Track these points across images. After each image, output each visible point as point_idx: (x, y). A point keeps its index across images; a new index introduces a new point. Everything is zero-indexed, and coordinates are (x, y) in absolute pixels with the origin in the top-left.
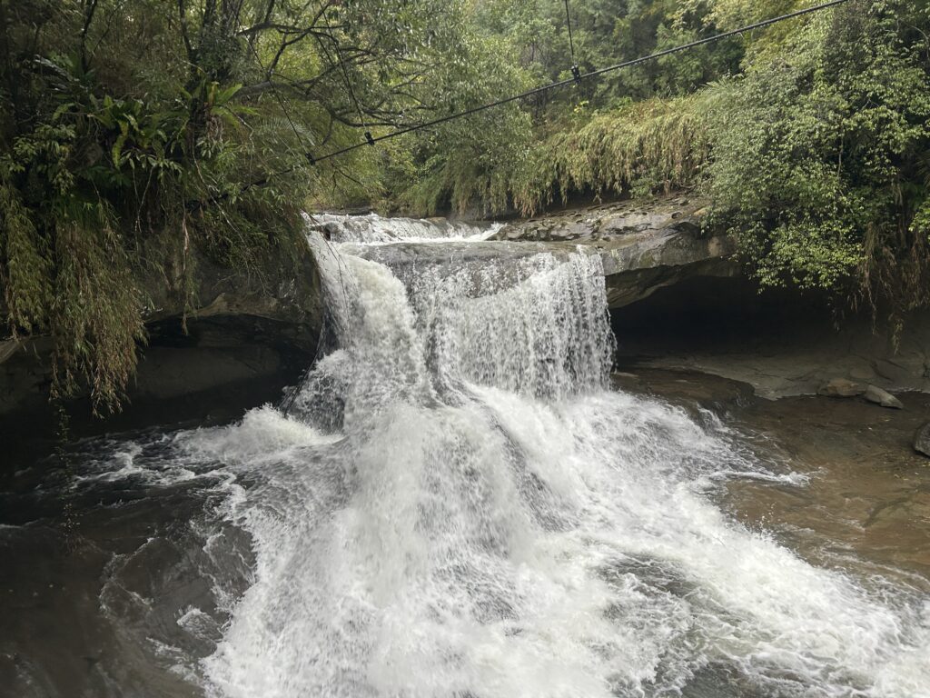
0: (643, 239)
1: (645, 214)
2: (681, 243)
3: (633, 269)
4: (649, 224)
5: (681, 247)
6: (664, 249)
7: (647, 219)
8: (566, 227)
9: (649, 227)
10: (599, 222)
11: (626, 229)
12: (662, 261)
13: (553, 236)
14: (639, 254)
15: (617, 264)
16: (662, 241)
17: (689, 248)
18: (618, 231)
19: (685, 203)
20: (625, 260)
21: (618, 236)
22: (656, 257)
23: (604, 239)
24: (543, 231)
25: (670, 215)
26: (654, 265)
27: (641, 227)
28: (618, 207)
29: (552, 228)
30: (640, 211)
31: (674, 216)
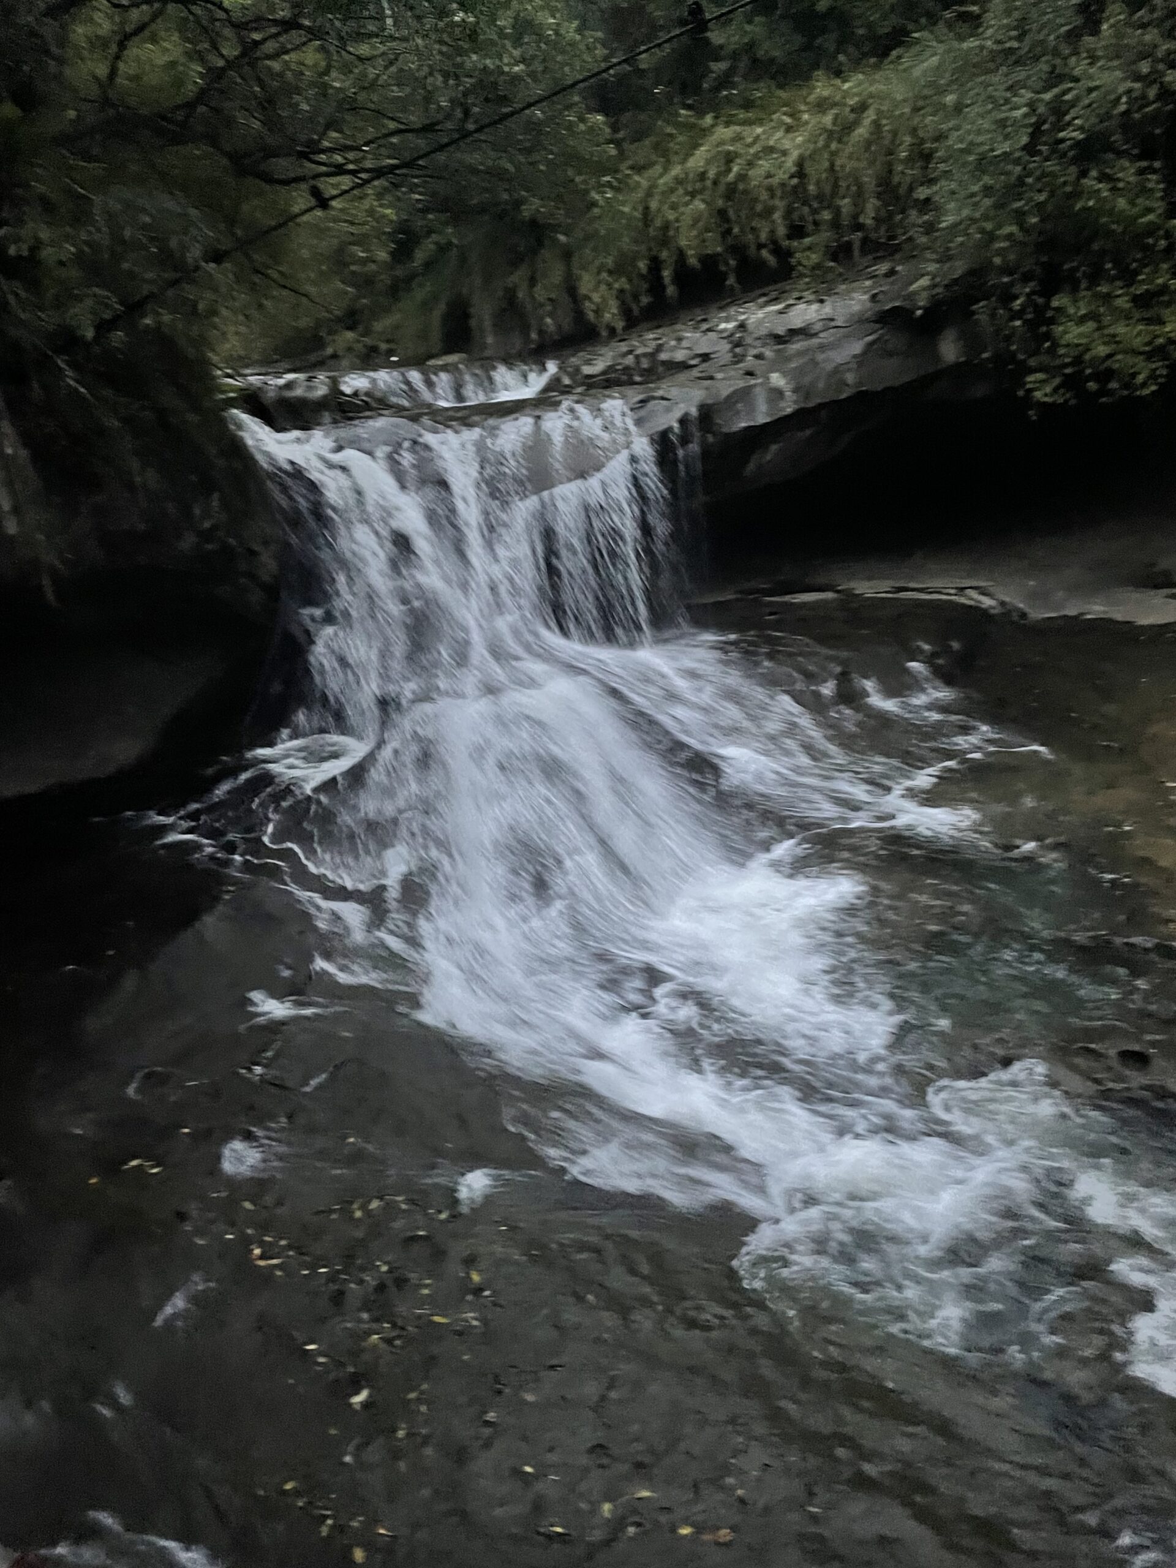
0: (822, 348)
1: (822, 301)
2: (889, 345)
3: (811, 405)
4: (832, 319)
5: (890, 354)
6: (861, 360)
7: (827, 310)
8: (685, 344)
9: (831, 324)
10: (742, 326)
11: (793, 332)
12: (861, 384)
13: (664, 363)
14: (818, 377)
15: (782, 399)
16: (858, 346)
17: (907, 354)
18: (778, 339)
19: (892, 273)
20: (796, 390)
21: (778, 347)
23: (755, 356)
24: (645, 355)
25: (867, 297)
26: (848, 392)
27: (817, 327)
28: (774, 294)
30: (812, 297)
31: (874, 297)
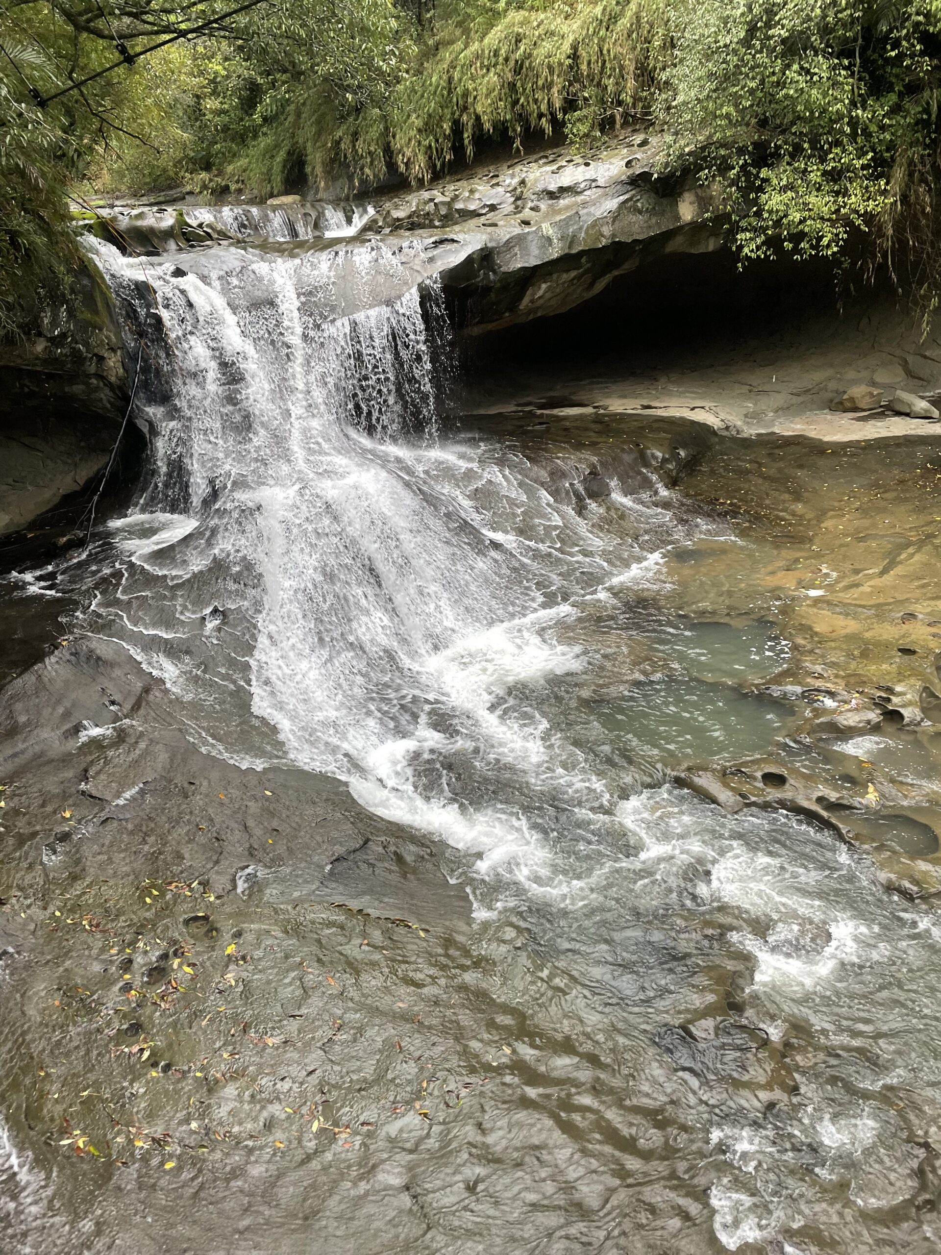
0: (585, 204)
1: (587, 164)
2: (639, 205)
3: (574, 251)
4: (594, 180)
5: (640, 212)
6: (616, 216)
7: (591, 172)
8: (477, 196)
10: (523, 182)
11: (562, 190)
12: (614, 235)
13: (457, 211)
15: (550, 245)
16: (612, 204)
17: (652, 212)
19: (644, 143)
20: (562, 239)
21: (550, 202)
22: (606, 231)
23: (532, 209)
25: (623, 163)
26: (604, 242)
27: (582, 186)
28: (550, 159)
29: (455, 198)
30: (581, 161)
31: (628, 164)
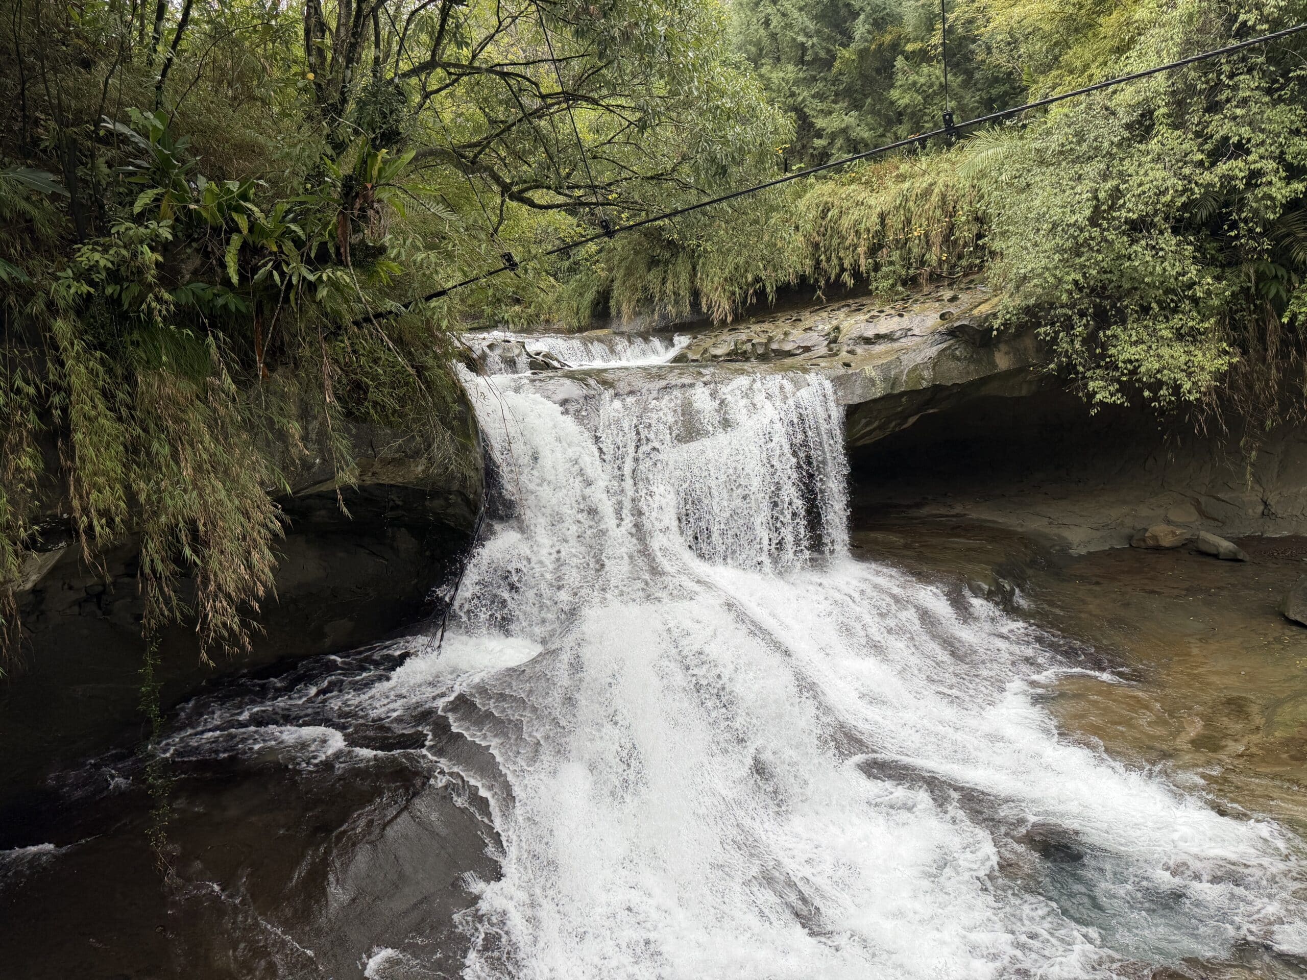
0: (907, 350)
1: (901, 315)
2: (957, 352)
3: (896, 392)
4: (910, 330)
5: (959, 359)
6: (936, 362)
7: (905, 322)
8: (791, 338)
9: (909, 333)
10: (837, 329)
11: (879, 337)
12: (935, 379)
13: (773, 351)
14: (902, 372)
15: (874, 385)
16: (933, 351)
17: (970, 360)
18: (868, 341)
19: (953, 299)
20: (885, 380)
21: (867, 347)
22: (927, 374)
23: (849, 352)
24: (760, 343)
25: (938, 315)
26: (925, 384)
27: (898, 334)
29: (770, 339)
30: (893, 312)
31: (942, 317)
